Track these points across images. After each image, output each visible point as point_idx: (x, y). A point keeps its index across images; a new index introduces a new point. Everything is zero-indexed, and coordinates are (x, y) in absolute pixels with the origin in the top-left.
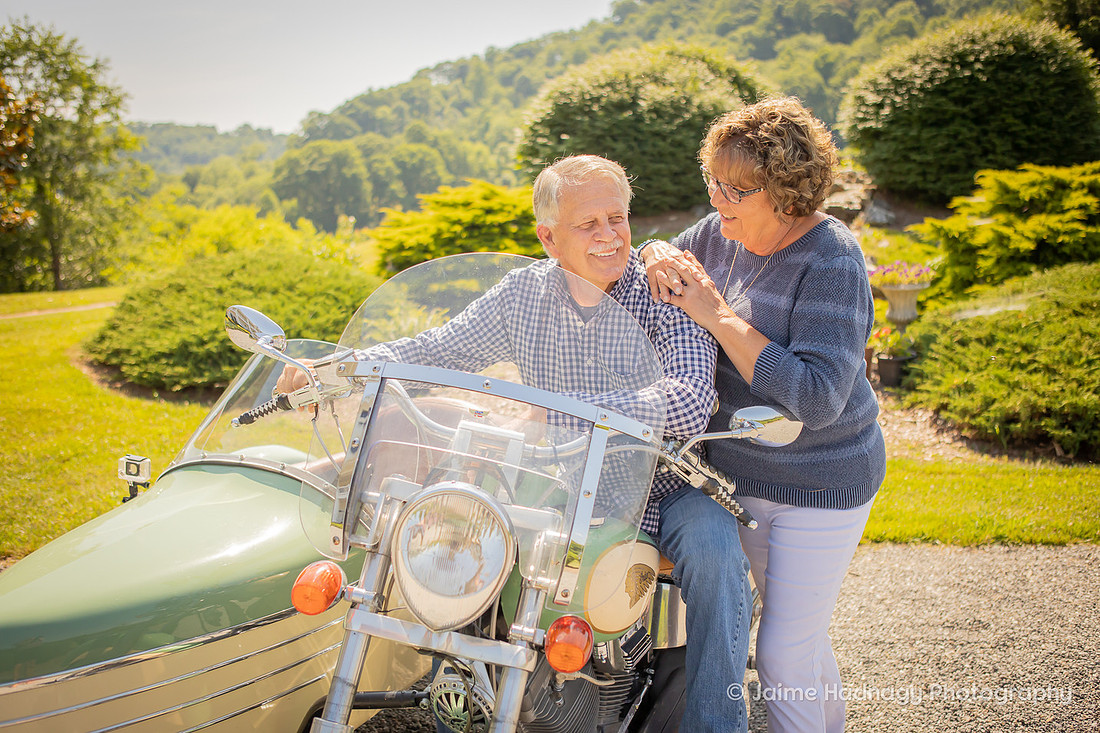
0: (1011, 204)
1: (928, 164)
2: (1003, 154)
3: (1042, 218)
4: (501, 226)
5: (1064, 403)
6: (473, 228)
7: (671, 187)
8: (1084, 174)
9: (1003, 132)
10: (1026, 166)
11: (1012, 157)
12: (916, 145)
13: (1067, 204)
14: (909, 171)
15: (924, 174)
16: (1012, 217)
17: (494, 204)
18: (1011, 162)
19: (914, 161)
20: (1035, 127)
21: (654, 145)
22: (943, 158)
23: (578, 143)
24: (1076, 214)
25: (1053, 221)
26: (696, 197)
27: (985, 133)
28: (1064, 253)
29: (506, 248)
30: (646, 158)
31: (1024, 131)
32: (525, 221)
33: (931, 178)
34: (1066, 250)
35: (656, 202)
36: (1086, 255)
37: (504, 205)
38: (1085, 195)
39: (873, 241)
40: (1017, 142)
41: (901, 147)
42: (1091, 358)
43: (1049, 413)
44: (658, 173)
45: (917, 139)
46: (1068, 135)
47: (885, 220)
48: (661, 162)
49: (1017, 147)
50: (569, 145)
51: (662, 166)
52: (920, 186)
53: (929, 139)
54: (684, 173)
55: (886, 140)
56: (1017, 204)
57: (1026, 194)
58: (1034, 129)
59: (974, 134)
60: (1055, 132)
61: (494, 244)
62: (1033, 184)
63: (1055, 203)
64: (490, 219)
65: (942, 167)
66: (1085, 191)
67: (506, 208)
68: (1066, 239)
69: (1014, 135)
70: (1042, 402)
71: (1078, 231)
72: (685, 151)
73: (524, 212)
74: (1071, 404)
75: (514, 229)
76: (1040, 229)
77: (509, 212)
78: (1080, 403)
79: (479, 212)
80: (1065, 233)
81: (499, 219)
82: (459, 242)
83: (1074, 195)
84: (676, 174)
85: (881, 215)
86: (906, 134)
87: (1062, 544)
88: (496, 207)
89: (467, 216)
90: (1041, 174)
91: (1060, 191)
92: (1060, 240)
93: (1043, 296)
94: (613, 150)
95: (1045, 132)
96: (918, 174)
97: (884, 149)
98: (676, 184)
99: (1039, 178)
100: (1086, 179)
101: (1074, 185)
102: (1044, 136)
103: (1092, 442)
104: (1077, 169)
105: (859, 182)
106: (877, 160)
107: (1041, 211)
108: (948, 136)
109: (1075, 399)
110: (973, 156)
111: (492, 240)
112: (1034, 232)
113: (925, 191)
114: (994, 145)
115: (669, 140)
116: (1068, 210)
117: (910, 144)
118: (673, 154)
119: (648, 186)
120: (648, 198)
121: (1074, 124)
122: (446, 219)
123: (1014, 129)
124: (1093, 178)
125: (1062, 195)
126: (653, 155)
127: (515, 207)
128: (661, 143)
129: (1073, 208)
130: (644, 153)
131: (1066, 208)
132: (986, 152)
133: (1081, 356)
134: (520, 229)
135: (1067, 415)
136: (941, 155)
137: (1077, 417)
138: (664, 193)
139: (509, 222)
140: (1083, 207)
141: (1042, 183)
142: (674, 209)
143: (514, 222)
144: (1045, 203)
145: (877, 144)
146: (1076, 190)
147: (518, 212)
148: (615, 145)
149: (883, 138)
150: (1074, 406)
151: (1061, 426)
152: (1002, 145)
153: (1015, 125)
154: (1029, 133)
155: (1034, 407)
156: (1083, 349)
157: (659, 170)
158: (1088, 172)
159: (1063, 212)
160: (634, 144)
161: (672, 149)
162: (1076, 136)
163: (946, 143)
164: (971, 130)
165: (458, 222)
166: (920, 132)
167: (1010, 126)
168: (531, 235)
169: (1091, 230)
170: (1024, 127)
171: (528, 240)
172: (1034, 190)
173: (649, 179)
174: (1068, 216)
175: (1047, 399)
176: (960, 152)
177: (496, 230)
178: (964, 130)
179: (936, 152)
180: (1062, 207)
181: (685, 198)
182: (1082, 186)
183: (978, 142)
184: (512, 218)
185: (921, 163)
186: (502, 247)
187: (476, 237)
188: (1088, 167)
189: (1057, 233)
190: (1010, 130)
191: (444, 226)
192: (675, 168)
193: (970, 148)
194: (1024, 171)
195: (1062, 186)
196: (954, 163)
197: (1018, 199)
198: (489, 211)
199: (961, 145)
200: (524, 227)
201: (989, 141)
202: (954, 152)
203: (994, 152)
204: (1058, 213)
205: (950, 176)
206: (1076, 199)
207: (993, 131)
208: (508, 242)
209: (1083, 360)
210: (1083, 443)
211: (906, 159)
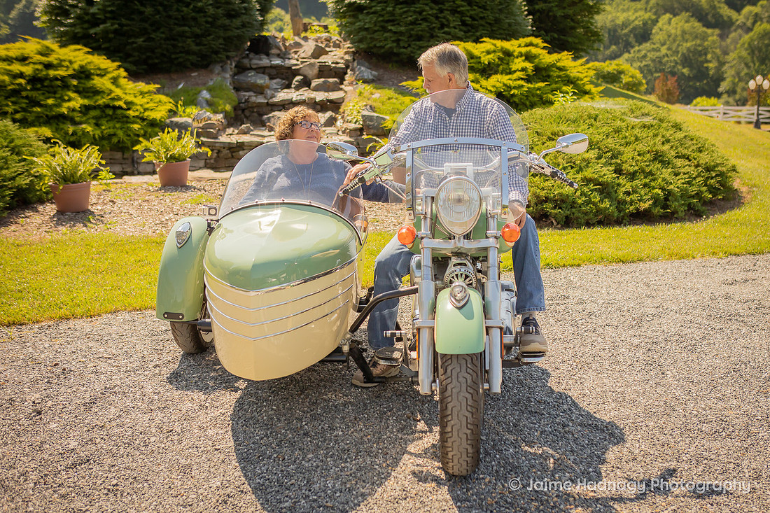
0: (476, 66)
1: (401, 33)
2: (455, 28)
3: (499, 76)
4: (63, 79)
5: (556, 193)
6: (34, 80)
7: (195, 48)
8: (520, 46)
9: (454, 11)
10: (484, 39)
11: (461, 30)
12: (391, 18)
13: (514, 67)
14: (386, 39)
15: (398, 41)
16: (478, 75)
17: (52, 59)
18: (461, 34)
19: (391, 30)
20: (476, 8)
21: (178, 10)
22: (413, 29)
23: (109, 6)
24: (519, 74)
25: (505, 79)
26: (214, 56)
27: (441, 11)
28: (515, 102)
29: (69, 100)
30: (172, 22)
31: (468, 10)
32: (83, 76)
33: (402, 44)
34: (516, 100)
35: (181, 60)
36: (528, 103)
37: (61, 61)
38: (524, 61)
39: (366, 94)
40: (463, 18)
41: (381, 19)
42: (565, 165)
43: (547, 200)
44: (182, 35)
45: (392, 14)
46: (497, 15)
47: (371, 77)
48: (184, 25)
49: (464, 23)
50: (100, 7)
51: (187, 29)
52: (395, 50)
53: (401, 15)
54: (203, 35)
55: (368, 14)
56: (479, 66)
57: (485, 59)
58: (475, 10)
59: (435, 11)
60: (489, 12)
61: (57, 96)
62: (488, 53)
63: (505, 66)
64: (52, 73)
65: (411, 36)
66: (524, 58)
67: (64, 63)
68: (516, 92)
69: (461, 13)
70: (543, 194)
71: (522, 86)
72: (205, 16)
73: (82, 67)
74: (559, 193)
75: (75, 82)
76: (498, 85)
77: (67, 67)
78: (564, 192)
79: (40, 67)
80: (515, 88)
81: (61, 72)
82: (24, 94)
83: (516, 61)
84: (197, 36)
85: (368, 74)
86: (383, 10)
87: (579, 265)
88: (55, 62)
89: (28, 70)
90: (495, 45)
91: (507, 58)
92: (512, 92)
93: (527, 129)
94: (142, 13)
95: (482, 12)
96: (393, 41)
97: (366, 20)
98: (197, 45)
99: (492, 48)
100: (524, 50)
101: (516, 54)
102: (482, 15)
103: (572, 216)
104: (514, 42)
105: (337, 46)
106: (361, 29)
107: (496, 73)
108: (415, 12)
109: (561, 191)
110: (434, 27)
111: (55, 93)
112: (494, 86)
113: (397, 55)
114: (448, 20)
115: (192, 6)
116: (515, 72)
117: (386, 17)
118: (194, 19)
119: (174, 46)
120: (173, 56)
121: (500, 7)
122: (8, 73)
123: (462, 9)
124: (528, 49)
125: (509, 60)
126: (176, 19)
127: (71, 62)
128: (185, 9)
129: (518, 70)
130: (170, 17)
131: (513, 70)
132: (443, 26)
133: (559, 165)
134: (79, 83)
135: (557, 200)
136: (411, 27)
137: (563, 201)
138: (188, 52)
139: (69, 75)
140: (523, 70)
141: (494, 51)
142: (196, 66)
143: (73, 76)
144: (498, 66)
145: (361, 17)
146: (517, 57)
147: (76, 66)
148: (142, 9)
149: (365, 12)
150: (561, 194)
151: (555, 208)
152: (454, 20)
153: (463, 6)
154: (472, 13)
155: (537, 197)
156: (560, 160)
157: (184, 32)
158: (523, 45)
159: (511, 72)
160: (161, 8)
161: (193, 14)
162: (502, 16)
163: (414, 17)
164: (432, 9)
165: (21, 75)
166: (394, 7)
167: (459, 7)
168: (90, 88)
169: (530, 85)
170: (469, 8)
171: (87, 92)
172: (491, 56)
173: (174, 40)
174: (515, 76)
175: (546, 191)
176: (424, 25)
177: (59, 83)
178: (427, 8)
179: (407, 25)
180: (510, 69)
181: (204, 57)
182: (521, 55)
183: (437, 18)
184: (70, 72)
185: (395, 33)
186: (66, 98)
187: (38, 89)
188: (523, 41)
189: (510, 88)
190: (459, 10)
191: (6, 78)
192: (198, 31)
193: (432, 23)
194: (482, 42)
195: (508, 54)
196: (420, 33)
197: (480, 62)
198: (48, 66)
199: (425, 20)
200: (82, 81)
201: (444, 18)
202: (420, 24)
203: (448, 26)
204: (507, 74)
205: (418, 43)
206: (518, 64)
207: (447, 10)
208: (73, 95)
209: (561, 167)
210: (567, 217)
211: (384, 29)
